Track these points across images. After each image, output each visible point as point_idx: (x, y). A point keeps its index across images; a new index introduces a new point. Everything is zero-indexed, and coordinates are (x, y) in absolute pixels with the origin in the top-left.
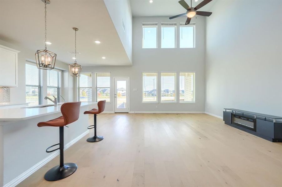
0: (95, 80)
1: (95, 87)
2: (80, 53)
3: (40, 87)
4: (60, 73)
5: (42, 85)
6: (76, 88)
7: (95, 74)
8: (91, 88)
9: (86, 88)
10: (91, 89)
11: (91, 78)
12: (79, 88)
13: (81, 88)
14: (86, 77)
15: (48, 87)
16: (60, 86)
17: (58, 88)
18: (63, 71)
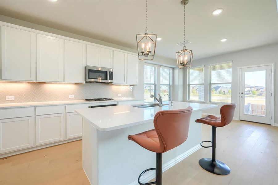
0: (209, 75)
1: (209, 83)
2: (190, 43)
3: (155, 85)
4: (171, 70)
5: (156, 83)
6: (186, 85)
7: (209, 67)
8: (203, 84)
9: (197, 84)
10: (203, 86)
11: (203, 73)
12: (189, 85)
13: (191, 85)
14: (198, 72)
15: (161, 85)
16: (171, 84)
17: (170, 86)
18: (173, 69)
